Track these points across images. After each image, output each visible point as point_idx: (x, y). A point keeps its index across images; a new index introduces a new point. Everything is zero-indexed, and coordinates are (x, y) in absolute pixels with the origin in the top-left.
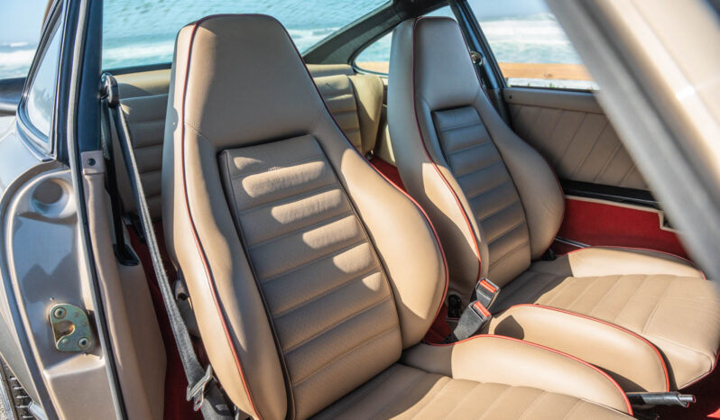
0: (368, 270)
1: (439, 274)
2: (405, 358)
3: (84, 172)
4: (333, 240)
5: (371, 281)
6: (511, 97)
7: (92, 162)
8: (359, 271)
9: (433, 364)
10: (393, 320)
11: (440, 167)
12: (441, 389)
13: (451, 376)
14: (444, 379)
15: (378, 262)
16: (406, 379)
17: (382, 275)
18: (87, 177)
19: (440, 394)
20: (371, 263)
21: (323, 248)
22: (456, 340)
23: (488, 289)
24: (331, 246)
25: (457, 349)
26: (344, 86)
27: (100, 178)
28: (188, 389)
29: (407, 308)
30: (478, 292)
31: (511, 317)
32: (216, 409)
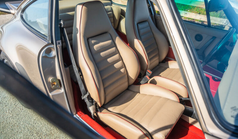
0: (121, 68)
1: (138, 67)
2: (128, 89)
3: (57, 46)
4: (114, 61)
5: (122, 70)
6: (157, 17)
7: (59, 43)
8: (120, 68)
9: (136, 90)
10: (126, 79)
11: (139, 40)
12: (137, 96)
13: (140, 93)
14: (138, 94)
15: (124, 66)
16: (129, 94)
17: (125, 70)
18: (58, 47)
19: (137, 97)
20: (122, 66)
21: (112, 63)
22: (140, 84)
23: (149, 72)
24: (113, 62)
25: (141, 86)
26: (110, 9)
27: (61, 47)
28: (82, 97)
29: (130, 76)
30: (147, 73)
31: (154, 79)
32: (89, 101)
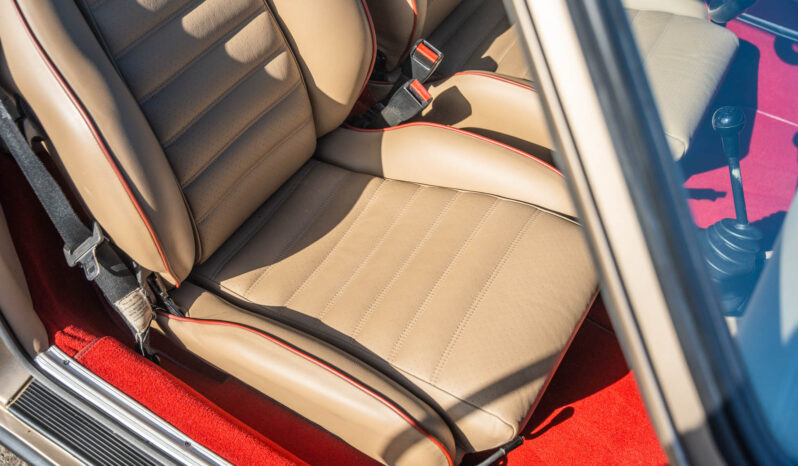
0: (269, 54)
1: (365, 40)
2: (320, 156)
4: (221, 20)
5: (276, 67)
8: (260, 56)
9: (358, 160)
10: (303, 111)
12: (373, 196)
13: (381, 176)
14: (375, 181)
15: (282, 38)
16: (328, 182)
17: (288, 56)
19: (372, 203)
20: (274, 41)
21: (211, 34)
22: (382, 125)
23: (427, 55)
24: (220, 27)
25: (387, 134)
28: (67, 252)
29: (324, 94)
30: (414, 59)
31: (455, 89)
